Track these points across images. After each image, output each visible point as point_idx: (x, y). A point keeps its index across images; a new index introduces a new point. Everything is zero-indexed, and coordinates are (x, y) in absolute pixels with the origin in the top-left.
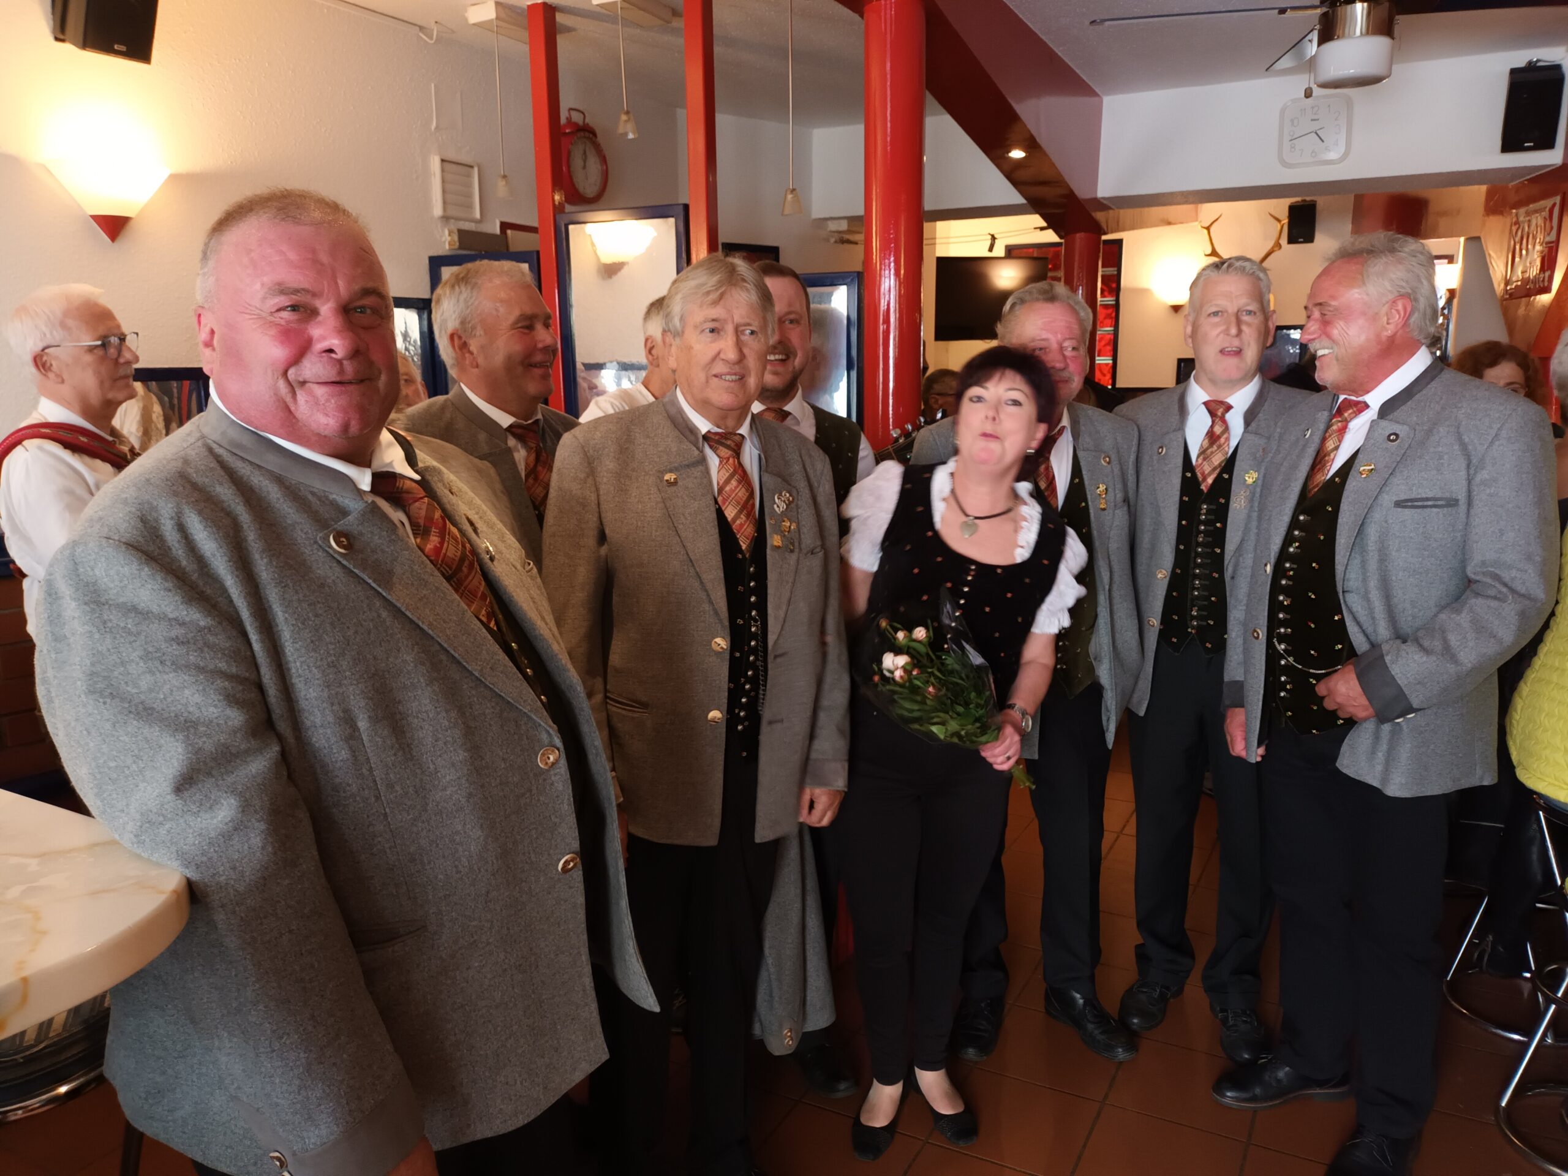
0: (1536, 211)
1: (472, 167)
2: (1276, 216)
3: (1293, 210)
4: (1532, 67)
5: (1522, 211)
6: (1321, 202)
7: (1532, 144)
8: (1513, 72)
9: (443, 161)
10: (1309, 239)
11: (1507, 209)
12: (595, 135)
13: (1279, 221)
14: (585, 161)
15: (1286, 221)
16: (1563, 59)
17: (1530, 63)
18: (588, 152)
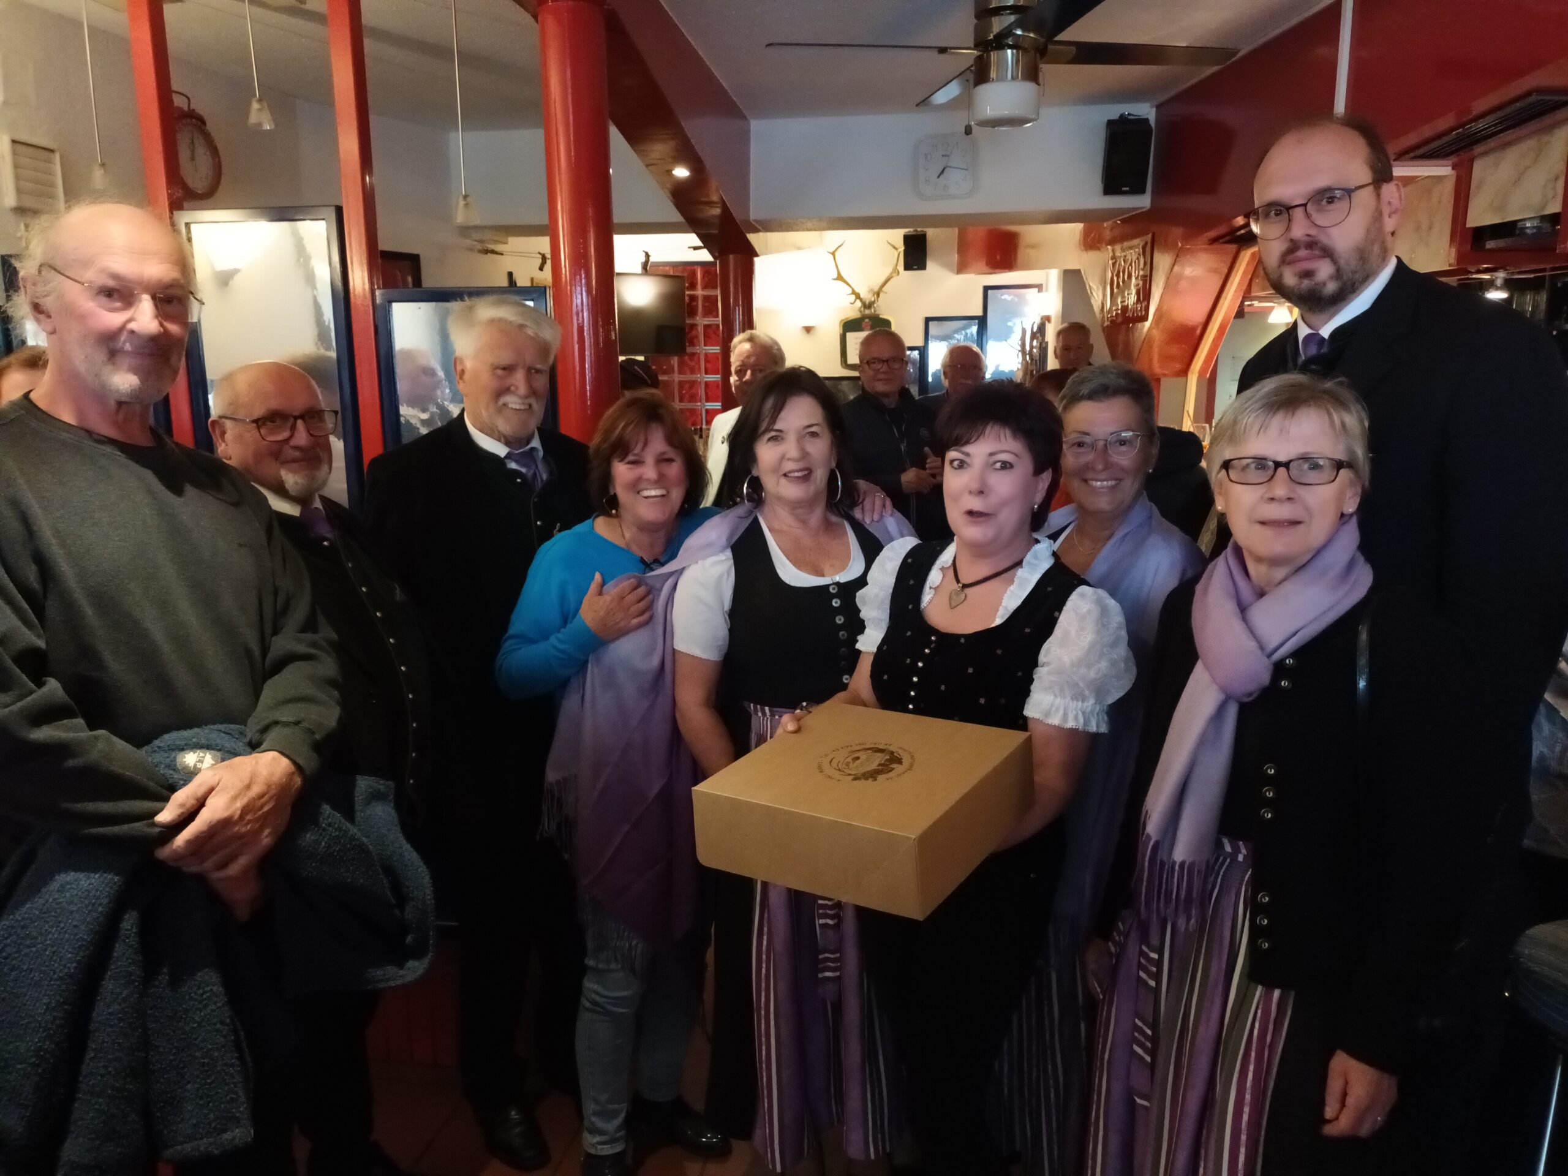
0: (1131, 248)
1: (52, 151)
2: (892, 243)
3: (907, 239)
4: (1123, 120)
5: (1118, 247)
6: (931, 233)
7: (1128, 189)
8: (1110, 123)
9: (14, 142)
10: (922, 267)
11: (1104, 245)
12: (204, 123)
13: (895, 248)
14: (193, 151)
15: (902, 249)
16: (1148, 114)
17: (1122, 116)
18: (196, 142)
